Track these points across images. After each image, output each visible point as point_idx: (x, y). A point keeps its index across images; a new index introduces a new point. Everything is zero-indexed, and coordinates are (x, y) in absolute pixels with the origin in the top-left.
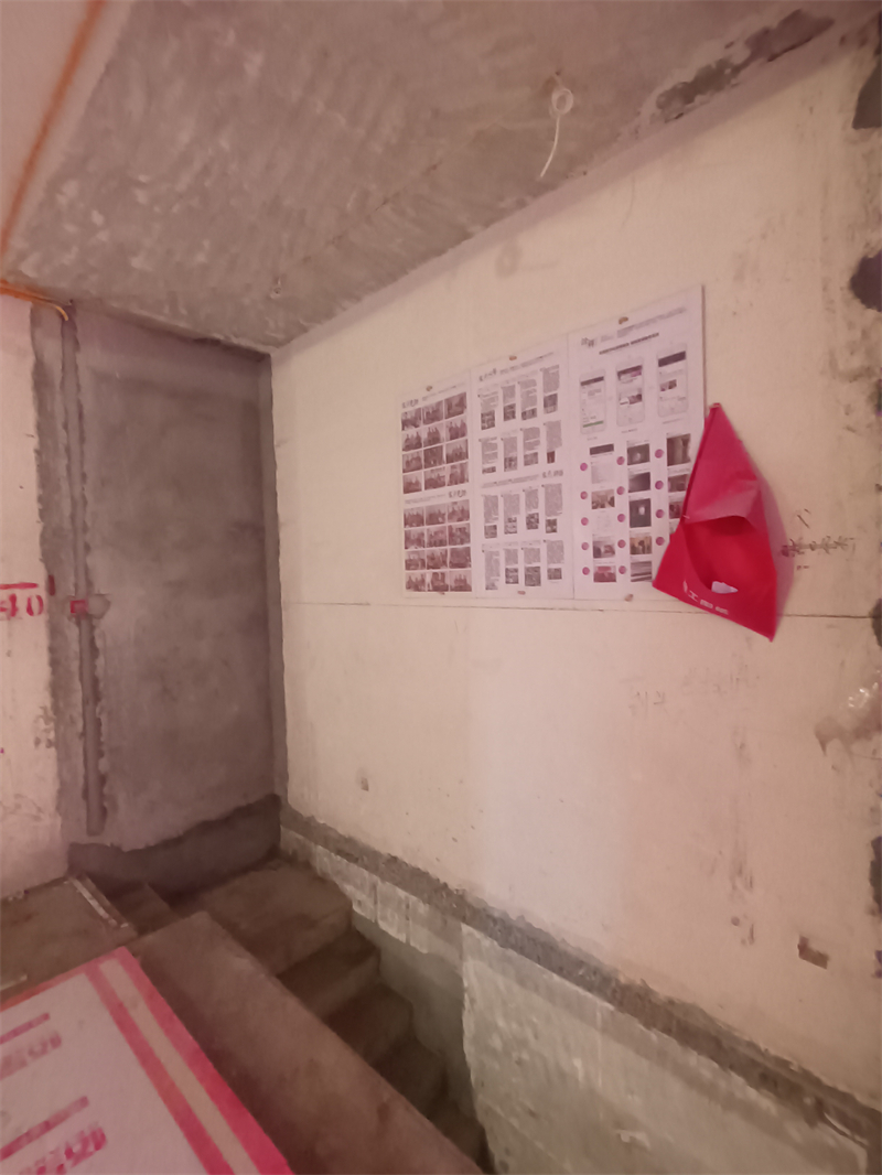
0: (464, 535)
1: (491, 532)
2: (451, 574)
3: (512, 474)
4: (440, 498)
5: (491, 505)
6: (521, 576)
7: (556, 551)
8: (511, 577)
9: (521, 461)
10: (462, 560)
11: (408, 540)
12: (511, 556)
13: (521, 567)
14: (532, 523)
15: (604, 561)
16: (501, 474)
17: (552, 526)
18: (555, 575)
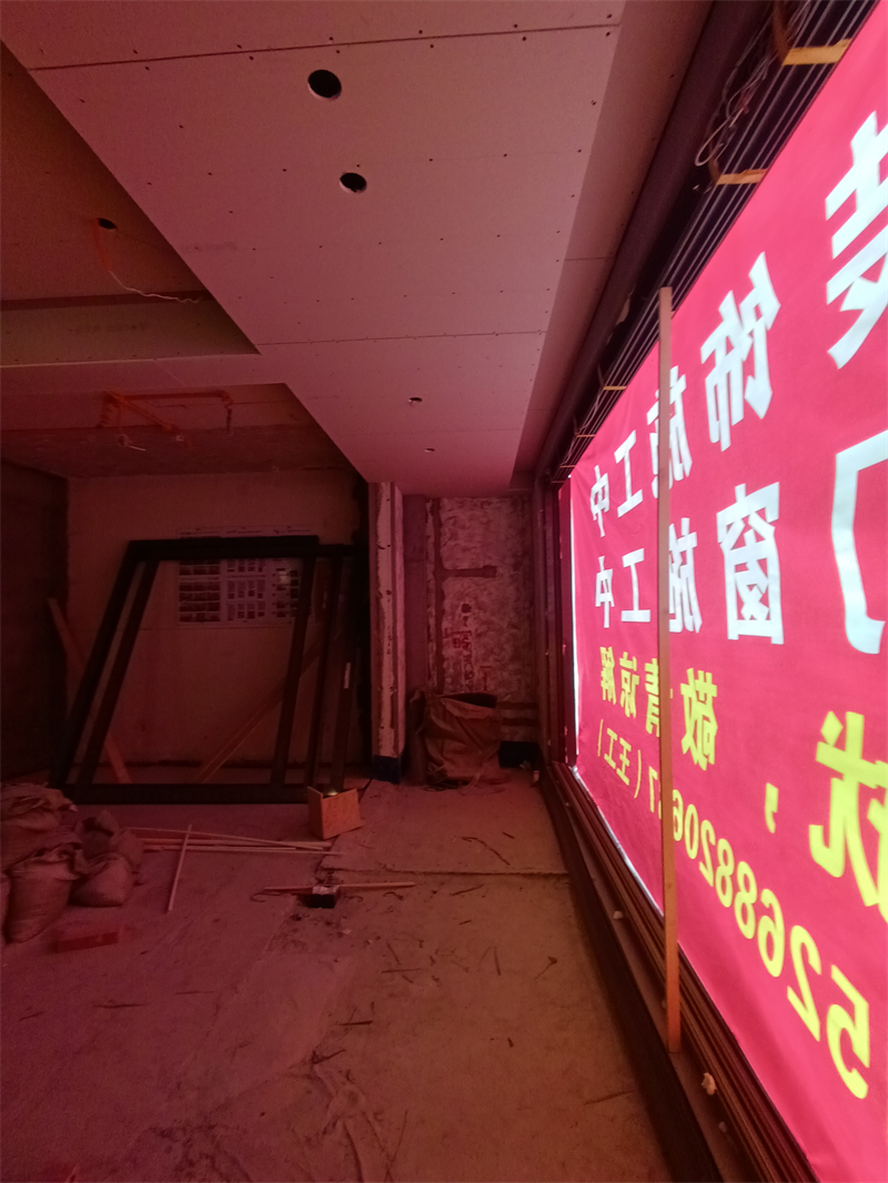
0: (217, 597)
1: (231, 596)
2: (209, 614)
3: (241, 574)
4: (203, 579)
5: (231, 586)
6: (246, 614)
7: (262, 605)
8: (241, 615)
9: (246, 569)
10: (216, 607)
11: (182, 598)
12: (241, 606)
13: (246, 611)
14: (251, 594)
15: (281, 610)
16: (236, 573)
17: (260, 596)
18: (261, 614)
